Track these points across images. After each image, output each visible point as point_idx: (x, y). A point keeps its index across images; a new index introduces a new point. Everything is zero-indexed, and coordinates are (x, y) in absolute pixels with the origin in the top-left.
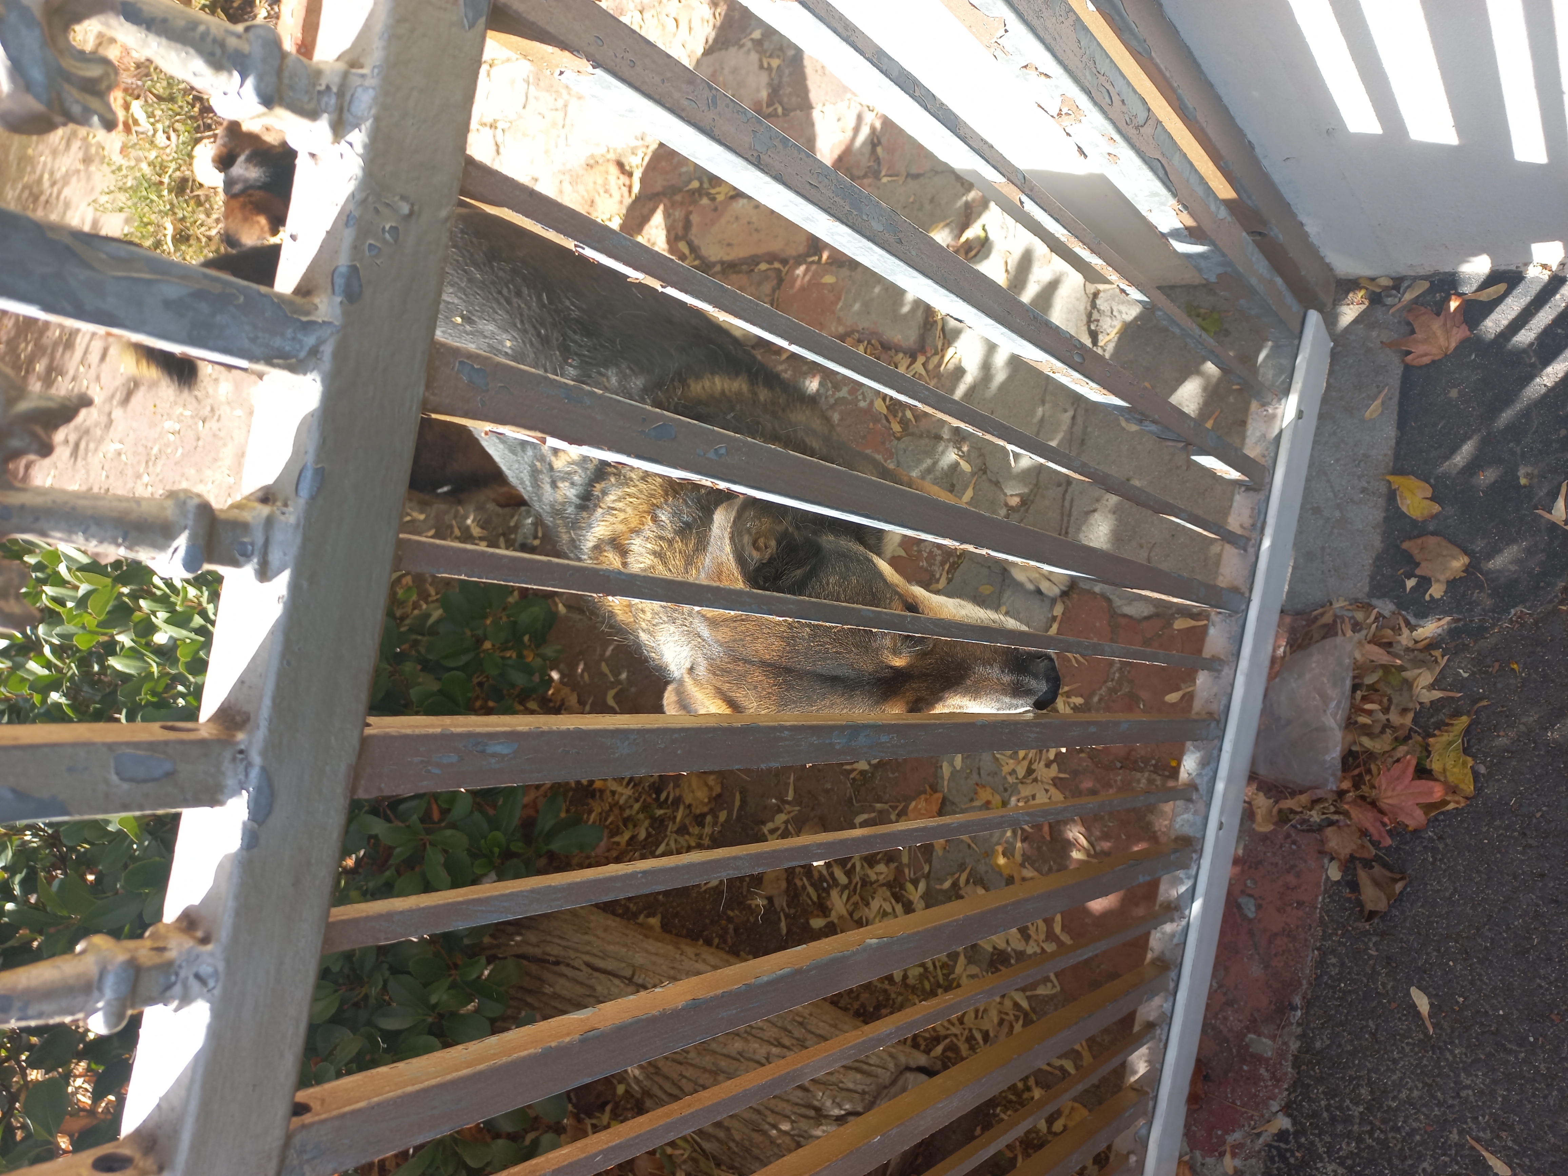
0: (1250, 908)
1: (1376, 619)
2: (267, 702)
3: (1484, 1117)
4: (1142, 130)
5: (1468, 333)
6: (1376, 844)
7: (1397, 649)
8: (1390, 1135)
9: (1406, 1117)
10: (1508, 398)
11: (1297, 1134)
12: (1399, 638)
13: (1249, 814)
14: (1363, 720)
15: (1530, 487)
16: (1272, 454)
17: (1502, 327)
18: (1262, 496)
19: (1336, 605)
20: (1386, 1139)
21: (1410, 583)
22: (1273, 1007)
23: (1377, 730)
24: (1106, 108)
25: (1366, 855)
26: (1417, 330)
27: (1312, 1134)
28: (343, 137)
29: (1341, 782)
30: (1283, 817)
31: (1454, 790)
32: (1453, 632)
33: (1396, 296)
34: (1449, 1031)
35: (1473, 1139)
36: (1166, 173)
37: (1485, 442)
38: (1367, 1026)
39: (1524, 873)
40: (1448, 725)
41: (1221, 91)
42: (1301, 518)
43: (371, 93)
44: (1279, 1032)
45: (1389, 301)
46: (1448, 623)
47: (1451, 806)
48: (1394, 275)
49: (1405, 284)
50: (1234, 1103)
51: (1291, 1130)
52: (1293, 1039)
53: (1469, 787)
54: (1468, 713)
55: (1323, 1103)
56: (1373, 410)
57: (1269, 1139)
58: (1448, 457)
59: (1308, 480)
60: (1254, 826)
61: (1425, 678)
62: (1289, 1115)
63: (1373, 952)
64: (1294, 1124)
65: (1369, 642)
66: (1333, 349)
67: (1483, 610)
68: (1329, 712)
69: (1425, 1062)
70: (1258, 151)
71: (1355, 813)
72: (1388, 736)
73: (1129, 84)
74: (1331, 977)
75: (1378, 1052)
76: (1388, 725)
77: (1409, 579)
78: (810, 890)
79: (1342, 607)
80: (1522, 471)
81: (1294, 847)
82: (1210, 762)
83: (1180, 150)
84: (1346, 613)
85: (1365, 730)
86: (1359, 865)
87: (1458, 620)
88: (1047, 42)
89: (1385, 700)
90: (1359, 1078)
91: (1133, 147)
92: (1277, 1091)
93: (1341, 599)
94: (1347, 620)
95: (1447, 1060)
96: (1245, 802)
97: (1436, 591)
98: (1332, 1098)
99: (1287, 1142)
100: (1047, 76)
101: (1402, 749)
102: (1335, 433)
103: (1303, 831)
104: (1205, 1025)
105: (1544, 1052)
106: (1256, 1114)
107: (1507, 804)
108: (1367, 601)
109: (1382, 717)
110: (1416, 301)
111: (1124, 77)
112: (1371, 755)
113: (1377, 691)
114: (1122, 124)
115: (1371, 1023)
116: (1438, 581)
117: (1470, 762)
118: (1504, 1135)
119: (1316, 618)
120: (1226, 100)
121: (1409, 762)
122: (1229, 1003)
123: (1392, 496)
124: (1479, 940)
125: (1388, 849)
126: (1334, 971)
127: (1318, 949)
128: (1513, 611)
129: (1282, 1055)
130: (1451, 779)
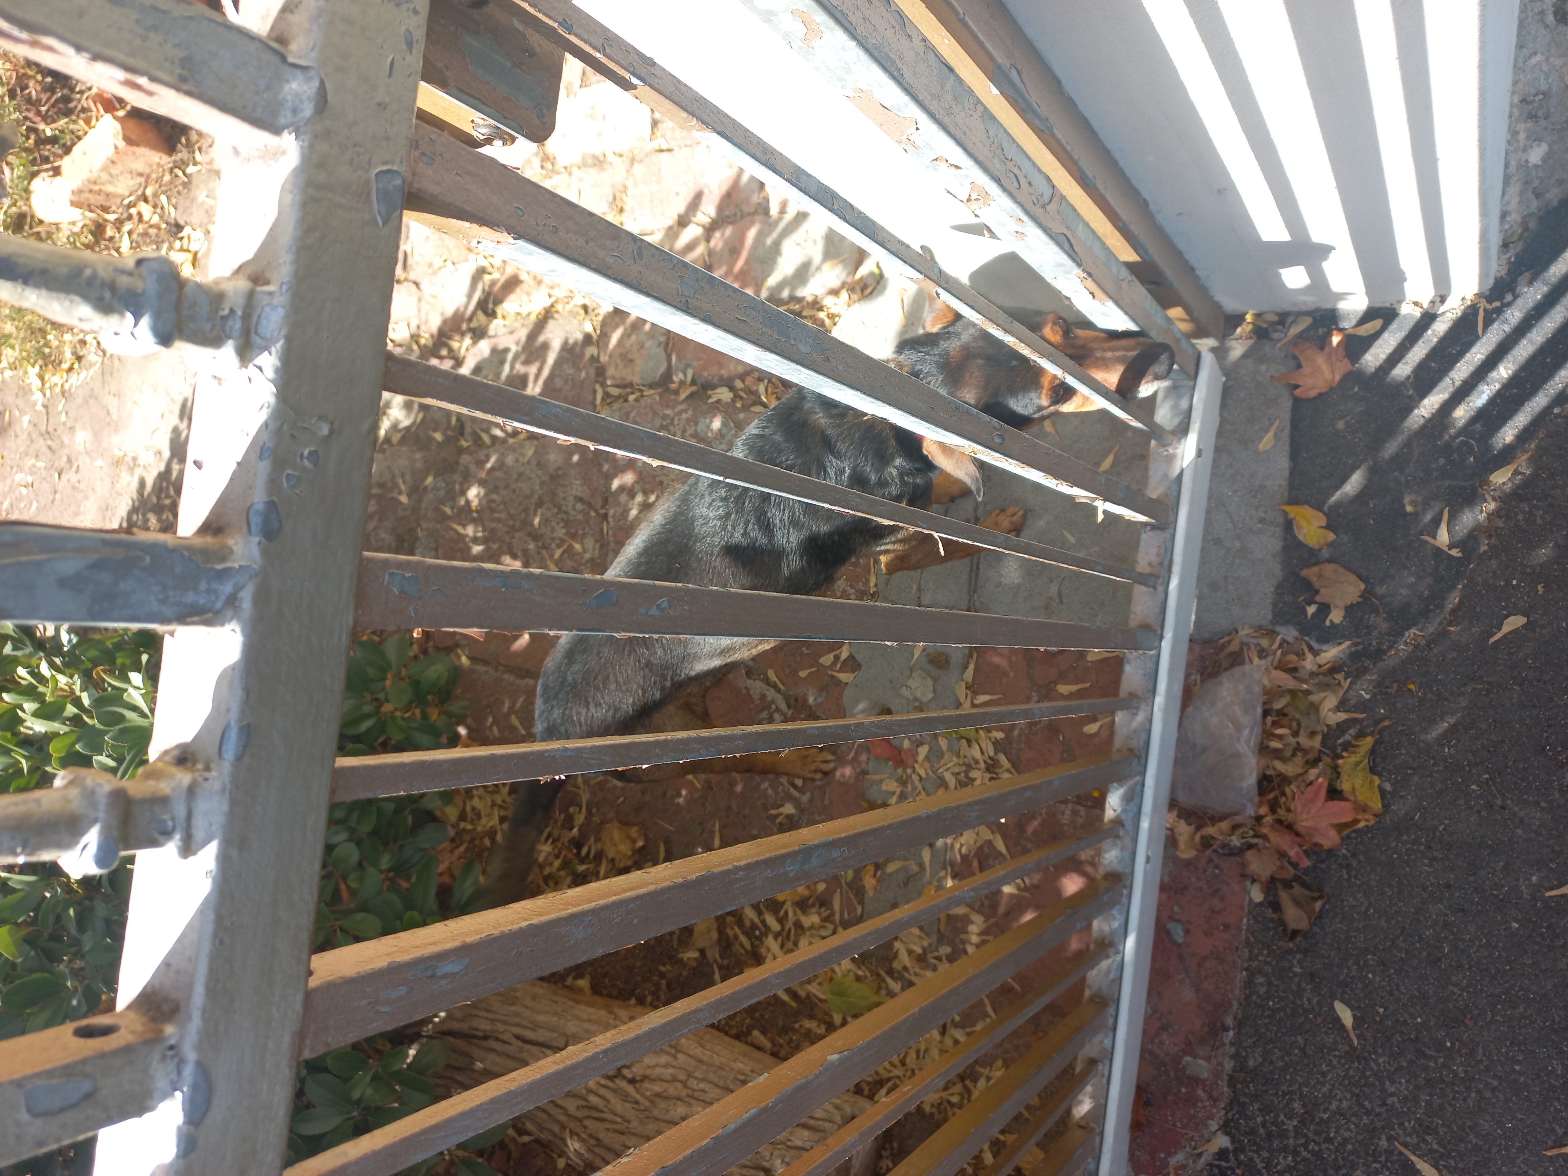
0: (1178, 933)
1: (1281, 645)
2: (199, 990)
3: (1409, 1122)
4: (1048, 208)
5: (1350, 367)
6: (1295, 865)
7: (1303, 674)
8: (1324, 1146)
9: (1338, 1128)
10: (1390, 428)
11: (1235, 1151)
12: (1303, 663)
13: (1171, 841)
14: (1275, 744)
15: (1415, 515)
16: (1175, 494)
17: (1381, 361)
18: (1167, 534)
19: (1242, 633)
20: (1320, 1150)
21: (1311, 610)
22: (1206, 1029)
23: (1288, 754)
24: (1014, 192)
25: (1285, 876)
26: (1303, 364)
27: (1251, 1151)
28: (251, 360)
29: (1259, 807)
30: (1207, 842)
31: (1364, 809)
32: (1354, 656)
33: (1281, 331)
34: (1372, 1041)
35: (1401, 1144)
36: (1071, 245)
37: (1374, 472)
38: (1296, 1042)
39: (1431, 885)
40: (1354, 746)
41: (1118, 156)
42: (1203, 549)
43: (281, 312)
44: (1213, 1053)
45: (1276, 336)
46: (1349, 647)
47: (1362, 825)
48: (1278, 310)
49: (1290, 319)
50: (1174, 1125)
51: (1231, 1148)
52: (1227, 1059)
53: (1376, 805)
54: (1372, 734)
55: (1259, 1119)
56: (1266, 442)
57: (1210, 1158)
58: (1338, 487)
59: (1208, 512)
60: (1178, 853)
61: (1330, 701)
62: (1228, 1134)
63: (1298, 970)
64: (1233, 1141)
65: (1276, 668)
66: (1225, 383)
67: (1380, 633)
68: (1242, 740)
69: (1351, 1073)
70: (1152, 207)
71: (1275, 838)
72: (1299, 758)
73: (1034, 165)
74: (1259, 996)
75: (1307, 1066)
76: (1298, 748)
77: (1309, 605)
78: (743, 939)
79: (1247, 635)
80: (1407, 500)
81: (1217, 871)
82: (1134, 798)
83: (1083, 220)
84: (1251, 640)
85: (1277, 754)
86: (1279, 886)
87: (1357, 644)
88: (958, 137)
89: (1294, 724)
90: (1291, 1092)
91: (1040, 225)
92: (1214, 1110)
93: (1246, 627)
94: (1253, 647)
95: (1372, 1069)
96: (1167, 829)
97: (1336, 616)
98: (1268, 1114)
99: (1228, 1161)
100: (957, 167)
101: (1313, 772)
102: (1231, 465)
103: (1224, 855)
104: (1143, 1051)
105: (1460, 1056)
106: (1196, 1135)
107: (1412, 819)
108: (1270, 627)
109: (1292, 740)
110: (1300, 336)
111: (1030, 159)
112: (1285, 780)
113: (1285, 715)
114: (1029, 206)
115: (1299, 1039)
116: (1337, 607)
117: (1377, 780)
118: (1429, 1138)
119: (1223, 647)
120: (1121, 164)
121: (1321, 784)
122: (1164, 1028)
123: (1289, 525)
124: (1395, 952)
125: (1306, 871)
126: (1262, 990)
127: (1246, 970)
128: (1407, 634)
129: (1217, 1075)
130: (1360, 798)
